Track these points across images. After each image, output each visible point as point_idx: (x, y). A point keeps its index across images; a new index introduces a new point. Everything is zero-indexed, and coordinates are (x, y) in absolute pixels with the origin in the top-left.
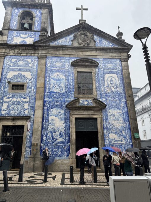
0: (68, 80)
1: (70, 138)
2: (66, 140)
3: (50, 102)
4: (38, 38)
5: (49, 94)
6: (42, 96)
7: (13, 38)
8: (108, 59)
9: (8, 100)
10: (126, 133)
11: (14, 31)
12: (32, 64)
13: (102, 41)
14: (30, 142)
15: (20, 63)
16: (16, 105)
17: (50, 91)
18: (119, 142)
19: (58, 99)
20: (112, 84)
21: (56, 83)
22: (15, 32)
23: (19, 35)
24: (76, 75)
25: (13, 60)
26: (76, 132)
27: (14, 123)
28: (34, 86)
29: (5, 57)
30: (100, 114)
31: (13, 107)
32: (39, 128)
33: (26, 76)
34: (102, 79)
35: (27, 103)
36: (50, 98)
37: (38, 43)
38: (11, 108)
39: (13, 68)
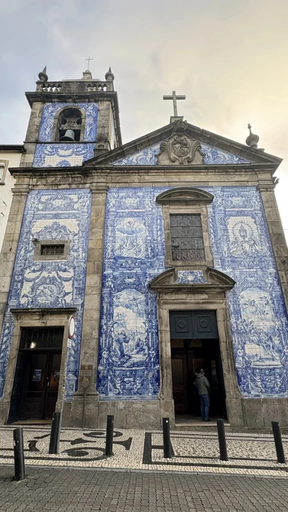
0: (151, 232)
1: (160, 353)
2: (151, 359)
3: (115, 278)
4: (90, 156)
5: (113, 262)
6: (98, 266)
7: (44, 158)
8: (233, 187)
9: (33, 275)
10: (281, 342)
11: (46, 145)
12: (80, 203)
13: (217, 154)
14: (76, 362)
15: (57, 203)
16: (47, 286)
17: (116, 255)
18: (267, 362)
19: (131, 271)
20: (244, 237)
21: (127, 237)
22: (49, 146)
23: (56, 151)
24: (168, 220)
25: (44, 199)
26: (172, 341)
27: (43, 323)
28: (83, 247)
29: (28, 193)
30: (221, 301)
31: (43, 289)
32: (94, 331)
33: (67, 228)
34: (222, 226)
35: (69, 280)
36: (114, 271)
37: (91, 164)
38: (38, 292)
39: (44, 212)
